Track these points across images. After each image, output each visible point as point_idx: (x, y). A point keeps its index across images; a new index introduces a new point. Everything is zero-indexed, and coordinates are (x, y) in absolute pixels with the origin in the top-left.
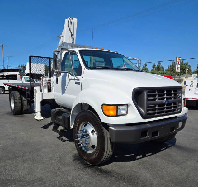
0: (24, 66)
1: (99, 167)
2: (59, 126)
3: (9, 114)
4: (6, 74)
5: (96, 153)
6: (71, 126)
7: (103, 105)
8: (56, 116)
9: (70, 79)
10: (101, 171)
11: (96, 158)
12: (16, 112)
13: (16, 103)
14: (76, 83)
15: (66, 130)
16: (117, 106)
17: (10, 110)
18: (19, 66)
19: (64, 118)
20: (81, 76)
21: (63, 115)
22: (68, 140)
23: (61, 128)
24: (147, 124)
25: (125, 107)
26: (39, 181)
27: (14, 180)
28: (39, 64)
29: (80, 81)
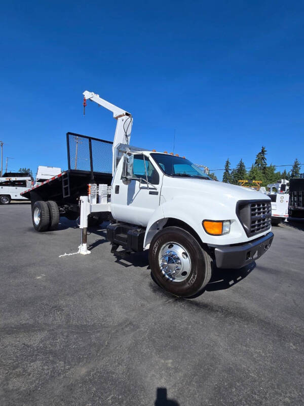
0: (27, 169)
1: (192, 300)
2: (119, 246)
3: (30, 230)
4: (13, 179)
5: (189, 282)
6: (145, 246)
7: (204, 221)
8: (116, 234)
9: (141, 188)
10: (197, 304)
11: (189, 288)
12: (42, 228)
13: (43, 216)
14: (151, 193)
15: (133, 253)
16: (222, 222)
17: (32, 226)
18: (20, 170)
19: (131, 237)
20: (158, 184)
21: (128, 233)
22: (131, 264)
23: (120, 249)
24: (250, 244)
25: (228, 223)
26: (128, 324)
27: (93, 325)
28: (54, 168)
29: (158, 190)
